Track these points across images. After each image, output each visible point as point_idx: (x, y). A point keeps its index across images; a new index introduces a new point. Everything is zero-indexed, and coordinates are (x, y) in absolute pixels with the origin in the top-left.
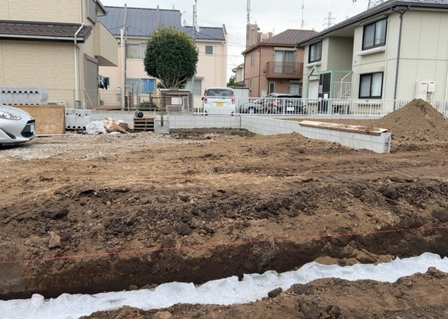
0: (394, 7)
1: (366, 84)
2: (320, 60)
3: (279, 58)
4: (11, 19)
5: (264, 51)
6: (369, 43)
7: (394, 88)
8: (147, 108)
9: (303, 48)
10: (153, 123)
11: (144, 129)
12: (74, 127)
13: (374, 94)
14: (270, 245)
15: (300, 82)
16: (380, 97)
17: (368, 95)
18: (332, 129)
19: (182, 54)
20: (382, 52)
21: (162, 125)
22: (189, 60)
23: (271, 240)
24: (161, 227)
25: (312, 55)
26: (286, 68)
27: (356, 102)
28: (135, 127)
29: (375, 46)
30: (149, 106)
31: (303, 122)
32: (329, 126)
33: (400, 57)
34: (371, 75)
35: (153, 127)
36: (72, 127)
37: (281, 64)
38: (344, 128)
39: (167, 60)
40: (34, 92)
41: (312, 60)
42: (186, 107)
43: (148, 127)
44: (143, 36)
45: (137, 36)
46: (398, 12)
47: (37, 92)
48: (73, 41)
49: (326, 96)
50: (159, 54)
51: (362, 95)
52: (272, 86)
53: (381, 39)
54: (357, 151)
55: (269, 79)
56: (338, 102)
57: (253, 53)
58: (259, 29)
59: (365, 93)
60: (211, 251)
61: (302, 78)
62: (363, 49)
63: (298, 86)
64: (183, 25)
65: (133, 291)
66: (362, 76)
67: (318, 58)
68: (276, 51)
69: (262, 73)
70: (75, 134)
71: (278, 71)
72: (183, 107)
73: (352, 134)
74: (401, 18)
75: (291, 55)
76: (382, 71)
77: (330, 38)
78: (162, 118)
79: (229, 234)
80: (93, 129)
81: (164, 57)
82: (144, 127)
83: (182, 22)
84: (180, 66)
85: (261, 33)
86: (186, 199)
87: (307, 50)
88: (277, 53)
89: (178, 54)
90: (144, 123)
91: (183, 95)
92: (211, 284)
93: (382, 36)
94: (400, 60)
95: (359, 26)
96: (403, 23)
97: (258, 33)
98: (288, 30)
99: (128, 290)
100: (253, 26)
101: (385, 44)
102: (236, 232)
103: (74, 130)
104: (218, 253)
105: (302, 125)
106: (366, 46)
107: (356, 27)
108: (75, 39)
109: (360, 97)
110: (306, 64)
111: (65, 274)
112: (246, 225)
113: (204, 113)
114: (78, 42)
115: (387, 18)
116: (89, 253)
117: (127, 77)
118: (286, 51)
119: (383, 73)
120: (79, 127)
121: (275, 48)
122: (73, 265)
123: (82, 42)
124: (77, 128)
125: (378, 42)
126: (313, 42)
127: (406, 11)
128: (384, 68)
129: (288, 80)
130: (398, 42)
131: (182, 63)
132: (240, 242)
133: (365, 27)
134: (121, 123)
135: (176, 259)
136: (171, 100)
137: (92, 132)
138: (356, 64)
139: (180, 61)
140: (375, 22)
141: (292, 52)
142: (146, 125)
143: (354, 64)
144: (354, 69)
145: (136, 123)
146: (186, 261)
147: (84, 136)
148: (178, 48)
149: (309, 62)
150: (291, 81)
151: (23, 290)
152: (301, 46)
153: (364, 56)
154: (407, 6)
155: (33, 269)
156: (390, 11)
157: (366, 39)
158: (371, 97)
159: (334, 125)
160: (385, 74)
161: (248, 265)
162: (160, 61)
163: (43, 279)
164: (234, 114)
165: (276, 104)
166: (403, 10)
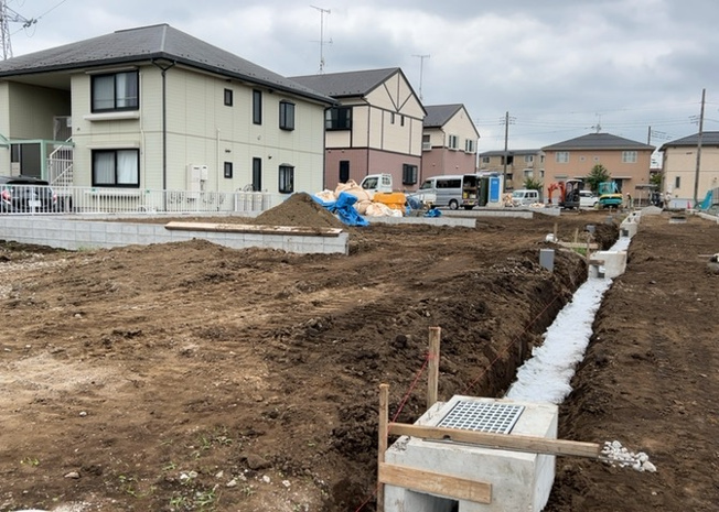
0: (155, 59)
1: (105, 168)
6: (106, 102)
7: (162, 173)
16: (137, 186)
17: (112, 181)
20: (135, 120)
27: (86, 192)
29: (116, 109)
31: (171, 224)
33: (167, 130)
34: (113, 153)
38: (269, 229)
46: (158, 65)
51: (98, 182)
53: (127, 101)
59: (105, 177)
62: (93, 111)
66: (96, 153)
73: (286, 238)
74: (164, 76)
76: (137, 147)
77: (11, 83)
94: (167, 135)
96: (167, 83)
101: (137, 108)
105: (170, 228)
106: (99, 107)
107: (73, 75)
109: (94, 184)
115: (140, 70)
119: (138, 150)
125: (122, 104)
127: (170, 67)
128: (139, 143)
130: (162, 108)
133: (93, 78)
138: (79, 132)
140: (114, 74)
143: (75, 132)
144: (74, 139)
153: (94, 122)
154: (172, 61)
156: (149, 63)
158: (116, 185)
159: (247, 227)
160: (142, 152)
165: (8, 196)
166: (165, 65)
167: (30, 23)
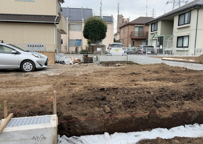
0: (195, 7)
1: (180, 41)
2: (157, 30)
3: (137, 30)
4: (26, 14)
5: (130, 27)
6: (182, 22)
7: (195, 43)
8: (84, 53)
9: (148, 25)
10: (92, 59)
11: (88, 62)
12: (59, 61)
13: (184, 46)
14: (195, 112)
15: (147, 40)
16: (188, 47)
17: (182, 46)
18: (180, 61)
19: (101, 28)
20: (188, 27)
21: (97, 60)
22: (103, 31)
23: (195, 110)
24: (147, 104)
25: (153, 28)
26: (140, 34)
27: (175, 49)
28: (85, 61)
29: (184, 24)
30: (85, 52)
31: (163, 58)
32: (179, 60)
33: (197, 29)
34: (182, 37)
35: (92, 61)
36: (57, 61)
37: (137, 32)
38: (187, 61)
39: (94, 31)
40: (41, 46)
41: (153, 30)
42: (103, 52)
43: (90, 61)
44: (76, 21)
45: (74, 21)
47: (43, 46)
48: (54, 23)
49: (161, 46)
50: (90, 28)
51: (178, 46)
52: (134, 42)
53: (188, 21)
54: (198, 71)
55: (132, 39)
56: (167, 49)
57: (124, 28)
58: (123, 17)
59: (180, 45)
60: (172, 115)
61: (148, 38)
62: (178, 25)
63: (145, 42)
64: (94, 16)
65: (142, 132)
66: (178, 38)
67: (156, 30)
68: (135, 27)
69: (129, 37)
70: (60, 65)
71: (136, 36)
72: (102, 52)
73: (191, 64)
74: (198, 11)
75: (142, 28)
76: (188, 35)
77: (162, 20)
78: (97, 57)
79: (177, 107)
80: (68, 62)
81: (93, 30)
82: (88, 61)
83: (93, 14)
84: (100, 34)
85: (124, 19)
86: (149, 92)
87: (150, 26)
88: (136, 28)
89: (99, 29)
90: (88, 59)
91: (102, 47)
92: (173, 129)
93: (188, 19)
94: (197, 30)
95: (177, 15)
96: (199, 14)
97: (123, 19)
98: (140, 17)
99: (139, 131)
100: (120, 15)
101: (190, 23)
102: (179, 106)
103: (59, 63)
104: (175, 115)
105: (163, 60)
106: (180, 24)
107: (175, 15)
108: (55, 22)
109: (177, 47)
110: (150, 32)
111: (115, 124)
112: (183, 104)
113: (110, 55)
114: (56, 23)
115: (191, 11)
116: (123, 115)
117: (70, 39)
118: (140, 27)
119: (189, 36)
120: (61, 61)
121: (135, 25)
122: (118, 120)
123: (58, 23)
124: (60, 61)
125: (186, 22)
126: (154, 22)
127: (200, 8)
128: (189, 34)
129: (141, 39)
130: (196, 22)
131: (101, 32)
132: (182, 111)
133: (179, 16)
134: (77, 59)
135: (157, 118)
136: (96, 49)
137: (67, 63)
139: (99, 32)
140: (185, 14)
141: (143, 27)
142: (89, 60)
143: (174, 32)
144: (174, 34)
145: (85, 59)
146: (162, 119)
147: (64, 65)
148: (99, 26)
149: (151, 31)
150: (142, 40)
151: (99, 131)
152: (147, 24)
153: (179, 29)
154: (201, 6)
155: (102, 122)
156: (193, 8)
157: (181, 21)
158: (183, 47)
159: (181, 59)
160: (190, 36)
161: (187, 121)
162: (91, 32)
163: (107, 126)
164: (124, 55)
165: (142, 50)
166: (199, 8)
167: (187, 2)
